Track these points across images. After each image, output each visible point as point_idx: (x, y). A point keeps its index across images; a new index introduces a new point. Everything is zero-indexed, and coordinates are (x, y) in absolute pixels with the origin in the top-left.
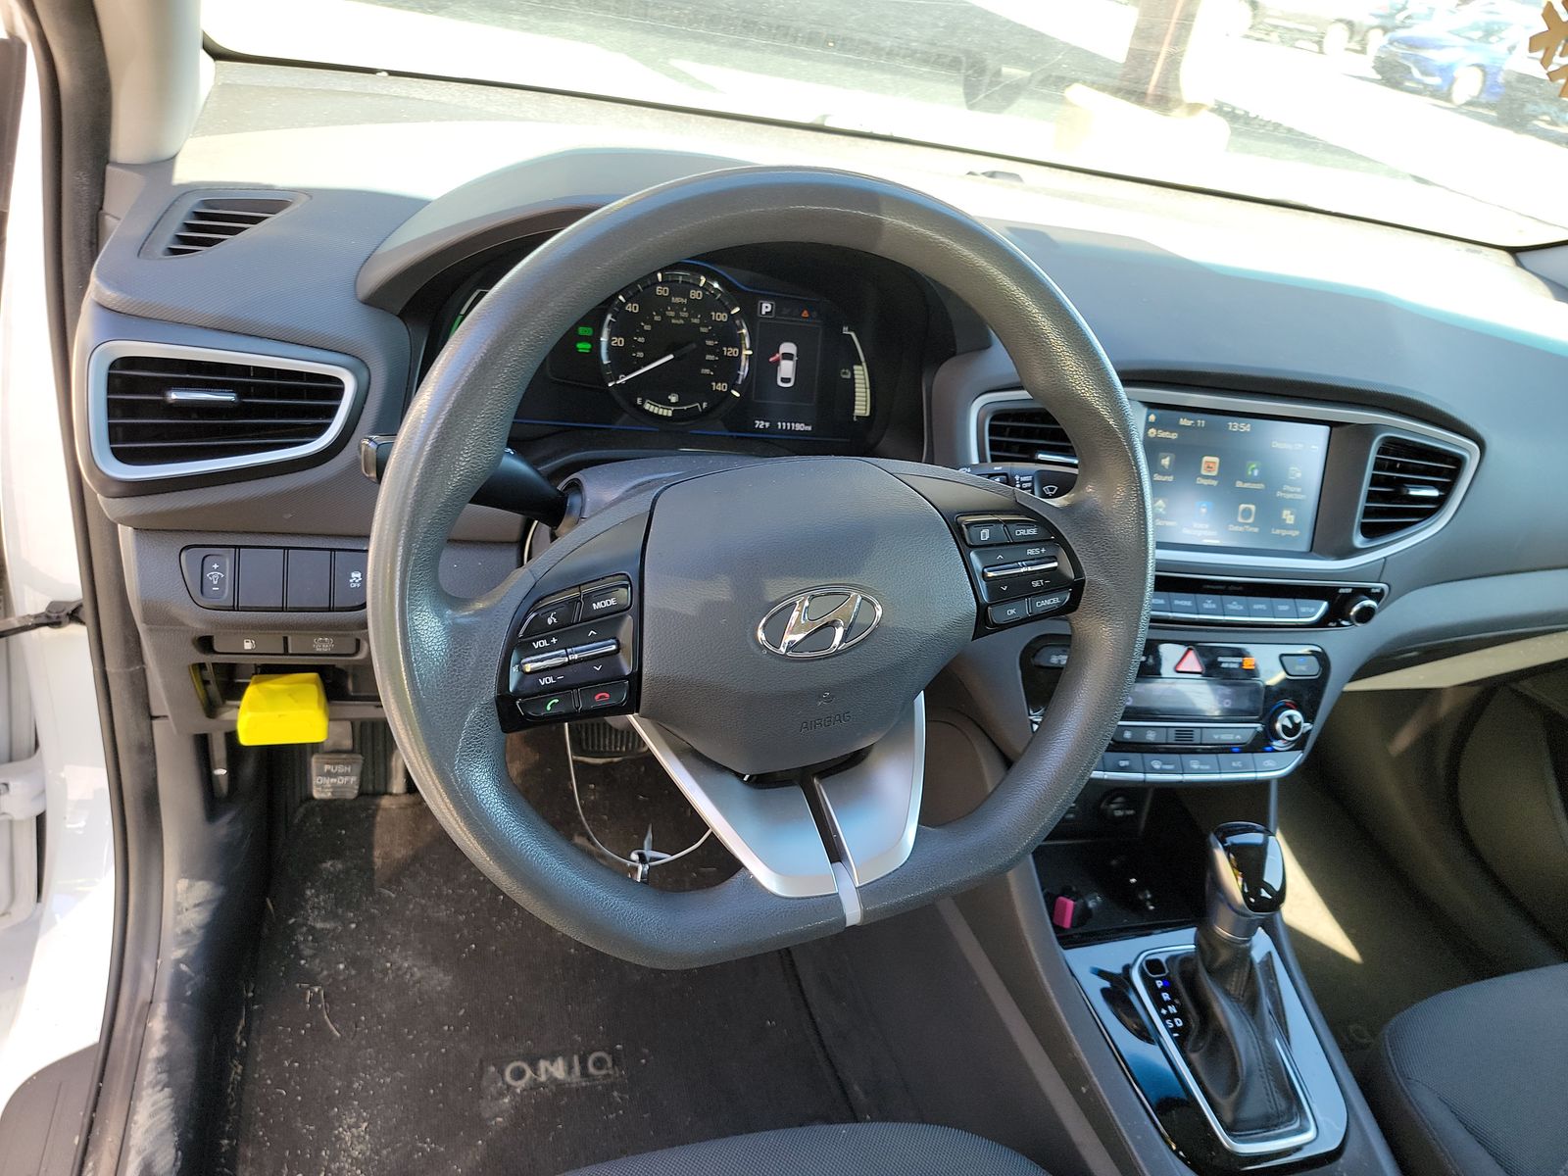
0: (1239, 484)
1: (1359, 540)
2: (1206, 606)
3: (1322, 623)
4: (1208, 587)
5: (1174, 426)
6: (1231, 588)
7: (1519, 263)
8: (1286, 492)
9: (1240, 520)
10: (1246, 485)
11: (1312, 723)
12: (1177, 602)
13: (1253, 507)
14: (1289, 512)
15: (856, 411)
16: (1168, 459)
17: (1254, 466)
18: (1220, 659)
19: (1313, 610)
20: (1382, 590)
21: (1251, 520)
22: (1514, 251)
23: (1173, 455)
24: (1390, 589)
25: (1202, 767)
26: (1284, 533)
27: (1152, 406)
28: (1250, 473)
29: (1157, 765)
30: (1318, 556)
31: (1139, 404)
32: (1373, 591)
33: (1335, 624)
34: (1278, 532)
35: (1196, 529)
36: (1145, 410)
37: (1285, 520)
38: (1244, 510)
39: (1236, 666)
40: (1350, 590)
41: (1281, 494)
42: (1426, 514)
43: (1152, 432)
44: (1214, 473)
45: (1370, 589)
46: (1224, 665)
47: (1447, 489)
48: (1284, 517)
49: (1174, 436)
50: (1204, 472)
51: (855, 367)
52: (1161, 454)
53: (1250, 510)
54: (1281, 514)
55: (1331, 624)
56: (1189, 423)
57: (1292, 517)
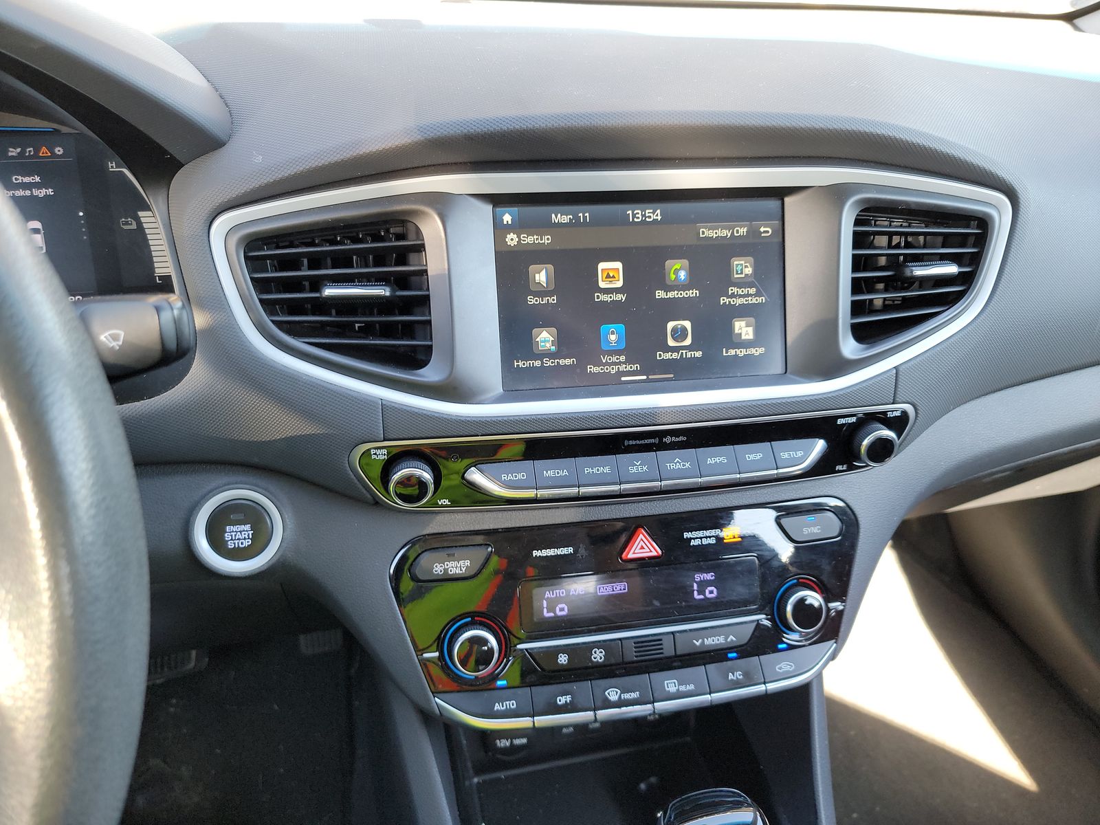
0: (660, 294)
1: (849, 347)
2: (633, 470)
3: (823, 468)
4: (631, 442)
5: (545, 226)
6: (668, 440)
7: (1077, 28)
8: (733, 296)
9: (671, 343)
10: (671, 295)
11: (843, 601)
12: (588, 470)
13: (687, 324)
14: (743, 324)
15: (157, 271)
16: (543, 273)
17: (677, 266)
18: (687, 535)
19: (800, 454)
20: (905, 414)
21: (688, 342)
22: (1070, 18)
23: (550, 267)
24: (916, 409)
25: (682, 688)
26: (741, 352)
27: (498, 200)
28: (673, 277)
29: (613, 695)
30: (798, 378)
31: (473, 200)
32: (890, 415)
33: (845, 467)
34: (732, 352)
35: (607, 364)
36: (488, 208)
37: (740, 334)
38: (674, 330)
39: (713, 541)
40: (854, 419)
41: (727, 300)
42: (950, 300)
43: (512, 239)
44: (619, 284)
45: (885, 413)
46: (693, 543)
47: (973, 263)
48: (737, 331)
49: (547, 240)
50: (602, 285)
51: (141, 214)
52: (532, 268)
53: (684, 329)
54: (731, 328)
55: (839, 468)
56: (565, 219)
57: (750, 330)
